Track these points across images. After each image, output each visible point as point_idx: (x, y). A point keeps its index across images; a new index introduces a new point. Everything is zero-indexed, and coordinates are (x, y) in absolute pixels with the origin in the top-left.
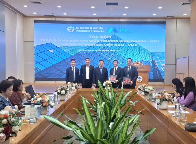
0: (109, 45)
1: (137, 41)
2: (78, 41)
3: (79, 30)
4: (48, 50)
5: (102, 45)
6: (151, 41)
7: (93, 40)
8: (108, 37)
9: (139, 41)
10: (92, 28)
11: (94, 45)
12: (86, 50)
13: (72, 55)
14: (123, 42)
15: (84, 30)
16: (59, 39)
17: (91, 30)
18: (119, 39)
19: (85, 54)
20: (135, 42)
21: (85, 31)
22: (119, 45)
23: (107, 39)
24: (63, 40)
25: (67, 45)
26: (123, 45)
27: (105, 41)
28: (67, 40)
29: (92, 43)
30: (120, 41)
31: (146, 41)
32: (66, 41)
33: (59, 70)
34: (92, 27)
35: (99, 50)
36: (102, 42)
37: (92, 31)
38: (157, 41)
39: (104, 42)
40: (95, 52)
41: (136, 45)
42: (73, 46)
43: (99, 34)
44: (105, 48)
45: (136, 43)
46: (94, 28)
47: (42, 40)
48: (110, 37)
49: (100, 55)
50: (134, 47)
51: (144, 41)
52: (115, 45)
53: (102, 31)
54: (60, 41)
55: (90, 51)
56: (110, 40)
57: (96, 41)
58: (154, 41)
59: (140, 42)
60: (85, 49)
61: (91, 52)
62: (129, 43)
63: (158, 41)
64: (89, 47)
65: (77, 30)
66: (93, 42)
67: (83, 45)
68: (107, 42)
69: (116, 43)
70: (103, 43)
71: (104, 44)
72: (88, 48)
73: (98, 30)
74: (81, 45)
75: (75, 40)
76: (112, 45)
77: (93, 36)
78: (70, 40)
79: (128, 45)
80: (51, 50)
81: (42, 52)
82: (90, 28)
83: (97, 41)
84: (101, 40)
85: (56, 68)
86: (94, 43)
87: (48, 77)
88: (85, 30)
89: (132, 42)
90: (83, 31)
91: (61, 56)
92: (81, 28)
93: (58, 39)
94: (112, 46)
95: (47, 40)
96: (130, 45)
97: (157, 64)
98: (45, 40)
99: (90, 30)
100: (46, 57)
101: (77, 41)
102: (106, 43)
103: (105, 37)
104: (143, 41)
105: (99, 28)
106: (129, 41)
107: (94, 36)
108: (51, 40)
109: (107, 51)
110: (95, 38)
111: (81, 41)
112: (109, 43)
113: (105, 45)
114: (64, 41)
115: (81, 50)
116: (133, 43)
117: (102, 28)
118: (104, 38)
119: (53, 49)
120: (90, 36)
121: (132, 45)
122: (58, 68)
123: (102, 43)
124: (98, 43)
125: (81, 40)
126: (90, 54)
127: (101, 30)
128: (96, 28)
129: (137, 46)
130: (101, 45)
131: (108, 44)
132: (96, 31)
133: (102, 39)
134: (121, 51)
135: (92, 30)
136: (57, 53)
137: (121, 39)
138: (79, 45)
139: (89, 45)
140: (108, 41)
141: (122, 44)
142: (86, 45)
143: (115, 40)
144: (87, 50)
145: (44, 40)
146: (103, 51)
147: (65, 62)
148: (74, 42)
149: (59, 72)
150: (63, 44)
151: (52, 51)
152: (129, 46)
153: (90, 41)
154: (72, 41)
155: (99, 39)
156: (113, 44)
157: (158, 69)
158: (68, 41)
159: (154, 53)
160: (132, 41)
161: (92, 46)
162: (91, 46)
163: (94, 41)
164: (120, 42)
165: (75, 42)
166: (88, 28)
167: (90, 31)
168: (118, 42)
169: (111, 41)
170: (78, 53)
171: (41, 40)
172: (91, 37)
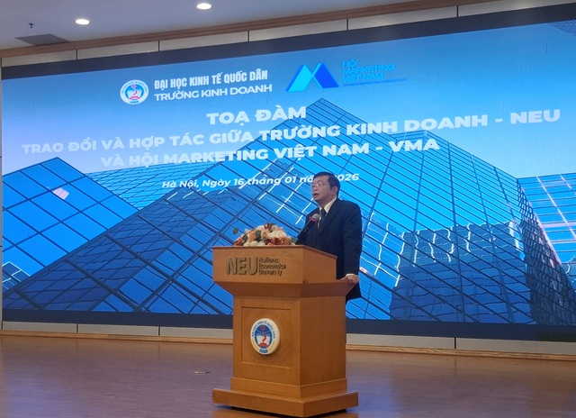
0: (297, 152)
1: (434, 122)
2: (163, 140)
3: (166, 91)
4: (49, 191)
5: (266, 156)
6: (514, 117)
7: (227, 132)
8: (292, 113)
9: (446, 122)
10: (222, 77)
11: (231, 159)
12: (194, 184)
13: (140, 206)
14: (364, 132)
15: (188, 89)
16: (91, 141)
17: (216, 87)
18: (343, 118)
19: (191, 201)
20: (425, 127)
21: (191, 95)
22: (345, 149)
23: (287, 124)
24: (103, 142)
25: (118, 163)
26: (366, 148)
27: (279, 132)
28: (119, 143)
29: (221, 146)
30: (349, 127)
31: (484, 120)
32: (115, 148)
33: (88, 276)
34: (219, 75)
35: (254, 180)
36: (265, 138)
37: (219, 92)
38: (547, 113)
39: (273, 138)
40: (233, 190)
41: (432, 144)
42: (142, 169)
43: (251, 103)
44: (280, 168)
45: (431, 135)
46: (228, 78)
47: (30, 149)
48: (302, 112)
49: (255, 202)
50: (422, 153)
51: (475, 118)
52: (326, 150)
53: (263, 89)
54: (95, 148)
55: (214, 185)
56: (304, 128)
57: (237, 135)
58: (531, 113)
59: (450, 125)
60: (193, 179)
61: (215, 192)
62: (397, 138)
63: (557, 113)
64: (208, 170)
65: (159, 91)
66: (224, 141)
67: (185, 158)
68: (286, 136)
69: (329, 141)
70: (270, 145)
71: (276, 150)
72: (204, 173)
73: (248, 83)
74: (175, 159)
75: (150, 139)
76: (311, 150)
77: (226, 117)
78: (131, 140)
79: (392, 144)
80: (61, 189)
81: (28, 199)
82: (211, 80)
83: (241, 136)
84: (260, 132)
85: (78, 268)
86: (228, 145)
87: (49, 308)
88: (193, 88)
89: (407, 129)
90: (184, 95)
91: (96, 212)
92: (174, 83)
93: (86, 141)
94: (311, 154)
95: (47, 147)
96: (401, 143)
97: (550, 243)
98: (39, 146)
99: (211, 86)
100: (41, 221)
101: (159, 141)
102: (283, 143)
103: (280, 114)
104: (468, 118)
105: (254, 76)
106: (395, 124)
107: (231, 115)
108: (61, 146)
109: (289, 180)
110: (234, 126)
111: (175, 144)
112: (296, 141)
113: (280, 154)
114: (107, 146)
115: (174, 185)
116: (413, 136)
117: (265, 75)
118: (274, 118)
119: (66, 184)
120: (212, 117)
121: (409, 146)
122: (85, 268)
123: (264, 145)
124: (248, 147)
125: (175, 139)
126: (214, 199)
127: (259, 83)
128: (239, 76)
129: (437, 147)
130: (261, 154)
131: (290, 150)
132: (238, 91)
133: (263, 125)
134: (355, 177)
135: (223, 85)
136: (82, 203)
137: (355, 120)
138: (167, 160)
139: (208, 157)
140: (294, 131)
141: (360, 144)
142: (196, 157)
143: (323, 128)
144: (199, 183)
145: (36, 148)
146: (270, 185)
147: (113, 240)
148: (147, 147)
149: (89, 283)
150: (103, 159)
151: (62, 193)
152: (396, 148)
153: (212, 139)
154: (138, 146)
155: (252, 125)
156: (315, 148)
157: (560, 271)
158: (123, 147)
159: (532, 181)
160: (412, 125)
161: (220, 163)
162: (218, 160)
163: (230, 135)
164: (349, 133)
165: (153, 150)
166: (202, 80)
167: (212, 93)
168: (338, 133)
169: (304, 133)
170: (164, 198)
171: (26, 147)
172: (217, 118)
